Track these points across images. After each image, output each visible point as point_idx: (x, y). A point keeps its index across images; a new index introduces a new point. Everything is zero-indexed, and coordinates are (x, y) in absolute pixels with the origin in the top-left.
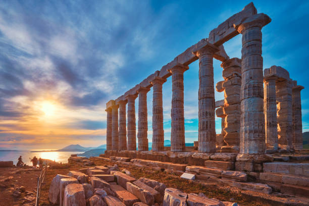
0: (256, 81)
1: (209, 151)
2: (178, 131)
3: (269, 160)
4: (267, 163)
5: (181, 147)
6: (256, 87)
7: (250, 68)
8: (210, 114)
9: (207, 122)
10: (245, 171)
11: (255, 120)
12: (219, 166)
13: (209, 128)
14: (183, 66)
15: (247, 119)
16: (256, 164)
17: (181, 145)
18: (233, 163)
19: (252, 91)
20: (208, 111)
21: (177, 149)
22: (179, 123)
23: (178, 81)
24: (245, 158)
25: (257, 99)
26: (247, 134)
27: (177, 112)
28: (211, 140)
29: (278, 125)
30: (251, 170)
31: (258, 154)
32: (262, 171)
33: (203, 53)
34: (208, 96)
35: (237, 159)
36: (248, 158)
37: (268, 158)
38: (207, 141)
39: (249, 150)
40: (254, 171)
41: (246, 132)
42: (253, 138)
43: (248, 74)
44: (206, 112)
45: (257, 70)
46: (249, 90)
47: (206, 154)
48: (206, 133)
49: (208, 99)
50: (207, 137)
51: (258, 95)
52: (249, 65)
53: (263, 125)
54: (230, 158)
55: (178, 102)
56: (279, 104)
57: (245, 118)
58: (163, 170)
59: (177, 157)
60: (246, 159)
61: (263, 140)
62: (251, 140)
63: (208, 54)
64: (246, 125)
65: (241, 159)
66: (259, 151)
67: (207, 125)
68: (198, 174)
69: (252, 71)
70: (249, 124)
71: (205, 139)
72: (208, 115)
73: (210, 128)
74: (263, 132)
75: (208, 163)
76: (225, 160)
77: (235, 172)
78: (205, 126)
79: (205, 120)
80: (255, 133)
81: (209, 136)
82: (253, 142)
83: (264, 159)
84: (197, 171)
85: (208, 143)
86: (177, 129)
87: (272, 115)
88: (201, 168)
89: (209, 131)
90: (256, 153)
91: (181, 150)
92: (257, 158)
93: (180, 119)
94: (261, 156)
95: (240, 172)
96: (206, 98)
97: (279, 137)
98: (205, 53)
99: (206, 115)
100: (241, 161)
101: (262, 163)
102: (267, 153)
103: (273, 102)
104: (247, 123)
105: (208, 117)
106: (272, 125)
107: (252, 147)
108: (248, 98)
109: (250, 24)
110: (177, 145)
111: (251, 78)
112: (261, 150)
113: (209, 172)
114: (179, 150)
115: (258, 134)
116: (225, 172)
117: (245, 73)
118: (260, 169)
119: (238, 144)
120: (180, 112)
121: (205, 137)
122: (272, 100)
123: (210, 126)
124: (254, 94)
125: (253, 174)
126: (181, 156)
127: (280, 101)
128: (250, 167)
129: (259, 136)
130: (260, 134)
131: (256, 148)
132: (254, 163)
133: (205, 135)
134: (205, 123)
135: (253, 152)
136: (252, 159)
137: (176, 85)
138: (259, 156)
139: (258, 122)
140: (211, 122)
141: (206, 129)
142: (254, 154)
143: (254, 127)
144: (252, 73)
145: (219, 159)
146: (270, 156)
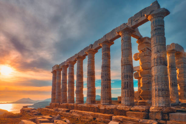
0: (162, 54)
1: (129, 104)
2: (106, 89)
3: (173, 111)
4: (172, 114)
5: (108, 101)
6: (162, 58)
7: (157, 44)
8: (130, 77)
9: (128, 82)
10: (156, 120)
11: (162, 81)
12: (137, 116)
14: (109, 42)
15: (156, 80)
16: (164, 115)
17: (108, 99)
18: (147, 113)
19: (159, 61)
20: (128, 74)
21: (106, 102)
23: (107, 52)
24: (156, 109)
25: (163, 66)
26: (157, 92)
27: (105, 74)
28: (131, 96)
29: (178, 85)
30: (161, 119)
31: (165, 107)
32: (169, 120)
33: (124, 33)
34: (128, 63)
35: (150, 111)
36: (158, 110)
37: (173, 110)
38: (128, 96)
39: (159, 104)
40: (163, 119)
41: (156, 90)
42: (161, 95)
43: (156, 49)
44: (127, 75)
45: (162, 46)
46: (157, 60)
47: (127, 106)
48: (127, 91)
49: (128, 66)
50: (128, 94)
51: (164, 63)
52: (156, 42)
53: (168, 85)
54: (145, 110)
55: (106, 67)
56: (178, 70)
57: (155, 80)
58: (94, 119)
59: (106, 109)
60: (156, 111)
61: (168, 96)
62: (160, 96)
63: (128, 34)
64: (155, 85)
65: (153, 111)
66: (166, 105)
67: (127, 85)
68: (121, 122)
69: (159, 46)
70: (158, 85)
71: (127, 95)
73: (130, 87)
74: (168, 90)
75: (128, 114)
76: (141, 111)
77: (149, 120)
78: (126, 86)
79: (126, 81)
80: (162, 91)
81: (129, 93)
82: (161, 98)
83: (170, 110)
84: (121, 120)
85: (128, 98)
86: (106, 88)
87: (174, 78)
88: (124, 117)
89: (129, 89)
90: (164, 105)
91: (109, 103)
92: (165, 110)
93: (107, 80)
94: (167, 108)
95: (152, 121)
96: (126, 65)
97: (179, 94)
98: (125, 33)
99: (127, 78)
100: (153, 112)
101: (168, 113)
102: (172, 106)
103: (174, 69)
104: (156, 83)
105: (128, 78)
106: (174, 85)
107: (160, 102)
108: (157, 65)
109: (156, 14)
110: (105, 99)
111: (158, 51)
112: (167, 104)
113: (130, 121)
114: (107, 104)
115: (164, 92)
116: (141, 120)
117: (154, 48)
118: (167, 118)
119: (150, 99)
121: (127, 94)
122: (173, 67)
123: (130, 85)
124: (161, 63)
126: (109, 108)
127: (178, 67)
128: (159, 116)
129: (165, 93)
131: (163, 102)
132: (163, 113)
133: (127, 92)
134: (126, 83)
135: (161, 105)
136: (161, 110)
137: (105, 55)
138: (166, 108)
139: (164, 83)
140: (130, 82)
141: (127, 88)
142: (162, 107)
143: (161, 87)
144: (159, 48)
145: (137, 111)
146: (174, 108)
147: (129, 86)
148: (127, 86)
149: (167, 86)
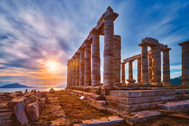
0: (109, 47)
1: (95, 85)
2: (87, 75)
4: (111, 91)
6: (108, 50)
8: (96, 65)
11: (108, 68)
13: (95, 73)
14: (90, 41)
18: (100, 91)
19: (106, 53)
20: (95, 64)
21: (86, 84)
22: (88, 71)
23: (87, 49)
25: (109, 57)
27: (86, 65)
28: (96, 79)
29: (153, 71)
32: (109, 95)
34: (95, 56)
36: (104, 88)
37: (114, 88)
38: (94, 80)
42: (106, 78)
45: (109, 42)
47: (93, 86)
48: (94, 75)
49: (95, 58)
50: (94, 77)
51: (109, 55)
52: (106, 39)
54: (99, 88)
55: (87, 60)
56: (153, 59)
58: (78, 95)
59: (85, 88)
61: (111, 78)
66: (109, 84)
67: (94, 71)
68: (86, 96)
69: (107, 42)
70: (105, 70)
72: (95, 66)
75: (91, 91)
79: (94, 69)
80: (107, 74)
82: (106, 79)
83: (111, 88)
85: (95, 81)
87: (145, 66)
90: (108, 85)
92: (108, 88)
94: (110, 86)
97: (153, 78)
98: (94, 34)
99: (94, 66)
101: (109, 90)
106: (145, 71)
107: (106, 82)
108: (105, 56)
109: (106, 18)
110: (86, 82)
112: (110, 84)
114: (87, 85)
115: (108, 75)
117: (104, 43)
120: (88, 65)
125: (104, 96)
127: (153, 57)
128: (104, 93)
130: (110, 75)
131: (108, 83)
132: (106, 90)
135: (106, 85)
136: (106, 88)
140: (96, 69)
143: (107, 72)
144: (107, 43)
145: (96, 89)
146: (115, 87)
147: (95, 72)
148: (94, 73)
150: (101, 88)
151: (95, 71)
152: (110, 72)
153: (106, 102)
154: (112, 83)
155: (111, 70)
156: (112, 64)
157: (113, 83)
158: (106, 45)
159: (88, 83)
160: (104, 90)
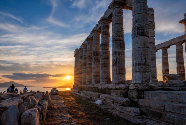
0: (140, 23)
1: (117, 83)
6: (139, 28)
8: (119, 53)
9: (116, 59)
11: (139, 55)
12: (117, 94)
14: (107, 19)
18: (127, 91)
19: (137, 32)
20: (117, 51)
22: (105, 62)
23: (104, 30)
24: (132, 86)
25: (141, 37)
26: (134, 67)
27: (103, 53)
28: (120, 73)
30: (136, 97)
31: (142, 83)
32: (143, 98)
34: (117, 39)
36: (134, 87)
37: (151, 87)
38: (116, 74)
40: (139, 98)
42: (138, 70)
43: (134, 19)
44: (116, 52)
45: (140, 14)
46: (135, 31)
47: (114, 85)
48: (115, 68)
49: (117, 42)
50: (116, 71)
54: (125, 87)
55: (104, 46)
63: (117, 7)
66: (142, 81)
67: (116, 62)
68: (104, 100)
69: (137, 15)
70: (135, 59)
71: (115, 73)
72: (117, 54)
73: (119, 64)
75: (112, 92)
79: (116, 58)
80: (139, 65)
81: (118, 70)
82: (138, 73)
83: (147, 87)
84: (104, 98)
85: (117, 76)
86: (103, 67)
89: (118, 66)
90: (140, 82)
92: (141, 87)
93: (105, 58)
94: (144, 85)
98: (115, 7)
99: (116, 54)
100: (130, 89)
101: (144, 91)
104: (134, 57)
105: (117, 55)
107: (137, 78)
110: (103, 79)
111: (136, 21)
112: (144, 80)
114: (104, 83)
115: (141, 66)
116: (116, 98)
118: (142, 96)
120: (106, 53)
123: (119, 62)
124: (138, 33)
128: (135, 94)
129: (142, 68)
130: (143, 66)
132: (139, 91)
134: (115, 60)
135: (137, 82)
136: (137, 87)
137: (103, 33)
138: (142, 85)
139: (141, 56)
140: (119, 59)
141: (116, 65)
142: (138, 83)
143: (138, 61)
144: (137, 17)
145: (120, 89)
146: (153, 85)
147: (117, 63)
148: (116, 64)
149: (145, 60)
150: (129, 87)
151: (118, 61)
152: (144, 61)
153: (140, 110)
154: (147, 79)
155: (145, 59)
156: (146, 48)
157: (149, 79)
158: (137, 20)
159: (106, 80)
160: (133, 89)
